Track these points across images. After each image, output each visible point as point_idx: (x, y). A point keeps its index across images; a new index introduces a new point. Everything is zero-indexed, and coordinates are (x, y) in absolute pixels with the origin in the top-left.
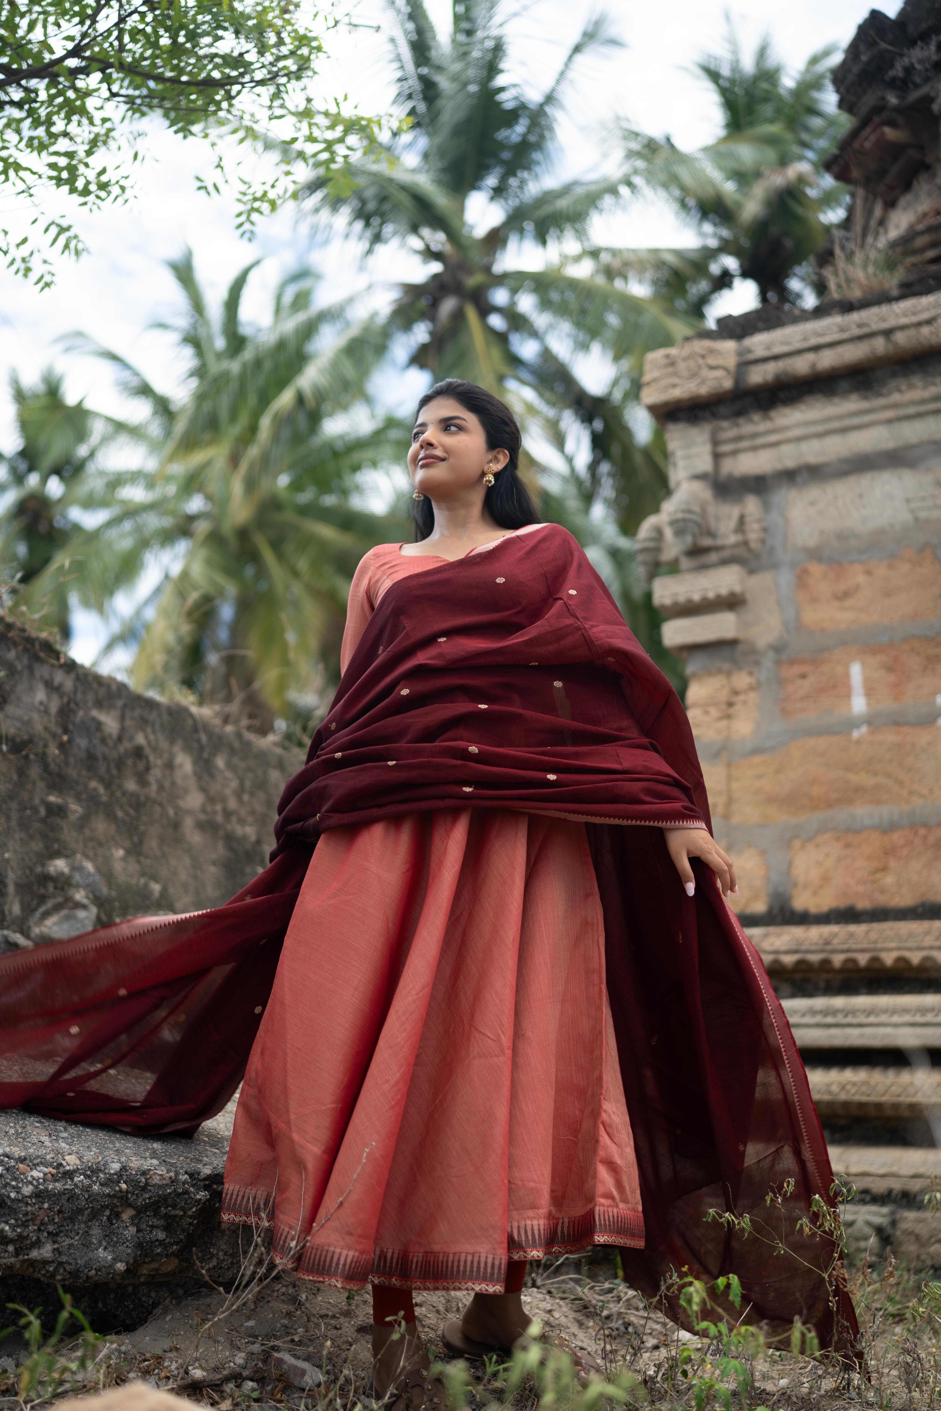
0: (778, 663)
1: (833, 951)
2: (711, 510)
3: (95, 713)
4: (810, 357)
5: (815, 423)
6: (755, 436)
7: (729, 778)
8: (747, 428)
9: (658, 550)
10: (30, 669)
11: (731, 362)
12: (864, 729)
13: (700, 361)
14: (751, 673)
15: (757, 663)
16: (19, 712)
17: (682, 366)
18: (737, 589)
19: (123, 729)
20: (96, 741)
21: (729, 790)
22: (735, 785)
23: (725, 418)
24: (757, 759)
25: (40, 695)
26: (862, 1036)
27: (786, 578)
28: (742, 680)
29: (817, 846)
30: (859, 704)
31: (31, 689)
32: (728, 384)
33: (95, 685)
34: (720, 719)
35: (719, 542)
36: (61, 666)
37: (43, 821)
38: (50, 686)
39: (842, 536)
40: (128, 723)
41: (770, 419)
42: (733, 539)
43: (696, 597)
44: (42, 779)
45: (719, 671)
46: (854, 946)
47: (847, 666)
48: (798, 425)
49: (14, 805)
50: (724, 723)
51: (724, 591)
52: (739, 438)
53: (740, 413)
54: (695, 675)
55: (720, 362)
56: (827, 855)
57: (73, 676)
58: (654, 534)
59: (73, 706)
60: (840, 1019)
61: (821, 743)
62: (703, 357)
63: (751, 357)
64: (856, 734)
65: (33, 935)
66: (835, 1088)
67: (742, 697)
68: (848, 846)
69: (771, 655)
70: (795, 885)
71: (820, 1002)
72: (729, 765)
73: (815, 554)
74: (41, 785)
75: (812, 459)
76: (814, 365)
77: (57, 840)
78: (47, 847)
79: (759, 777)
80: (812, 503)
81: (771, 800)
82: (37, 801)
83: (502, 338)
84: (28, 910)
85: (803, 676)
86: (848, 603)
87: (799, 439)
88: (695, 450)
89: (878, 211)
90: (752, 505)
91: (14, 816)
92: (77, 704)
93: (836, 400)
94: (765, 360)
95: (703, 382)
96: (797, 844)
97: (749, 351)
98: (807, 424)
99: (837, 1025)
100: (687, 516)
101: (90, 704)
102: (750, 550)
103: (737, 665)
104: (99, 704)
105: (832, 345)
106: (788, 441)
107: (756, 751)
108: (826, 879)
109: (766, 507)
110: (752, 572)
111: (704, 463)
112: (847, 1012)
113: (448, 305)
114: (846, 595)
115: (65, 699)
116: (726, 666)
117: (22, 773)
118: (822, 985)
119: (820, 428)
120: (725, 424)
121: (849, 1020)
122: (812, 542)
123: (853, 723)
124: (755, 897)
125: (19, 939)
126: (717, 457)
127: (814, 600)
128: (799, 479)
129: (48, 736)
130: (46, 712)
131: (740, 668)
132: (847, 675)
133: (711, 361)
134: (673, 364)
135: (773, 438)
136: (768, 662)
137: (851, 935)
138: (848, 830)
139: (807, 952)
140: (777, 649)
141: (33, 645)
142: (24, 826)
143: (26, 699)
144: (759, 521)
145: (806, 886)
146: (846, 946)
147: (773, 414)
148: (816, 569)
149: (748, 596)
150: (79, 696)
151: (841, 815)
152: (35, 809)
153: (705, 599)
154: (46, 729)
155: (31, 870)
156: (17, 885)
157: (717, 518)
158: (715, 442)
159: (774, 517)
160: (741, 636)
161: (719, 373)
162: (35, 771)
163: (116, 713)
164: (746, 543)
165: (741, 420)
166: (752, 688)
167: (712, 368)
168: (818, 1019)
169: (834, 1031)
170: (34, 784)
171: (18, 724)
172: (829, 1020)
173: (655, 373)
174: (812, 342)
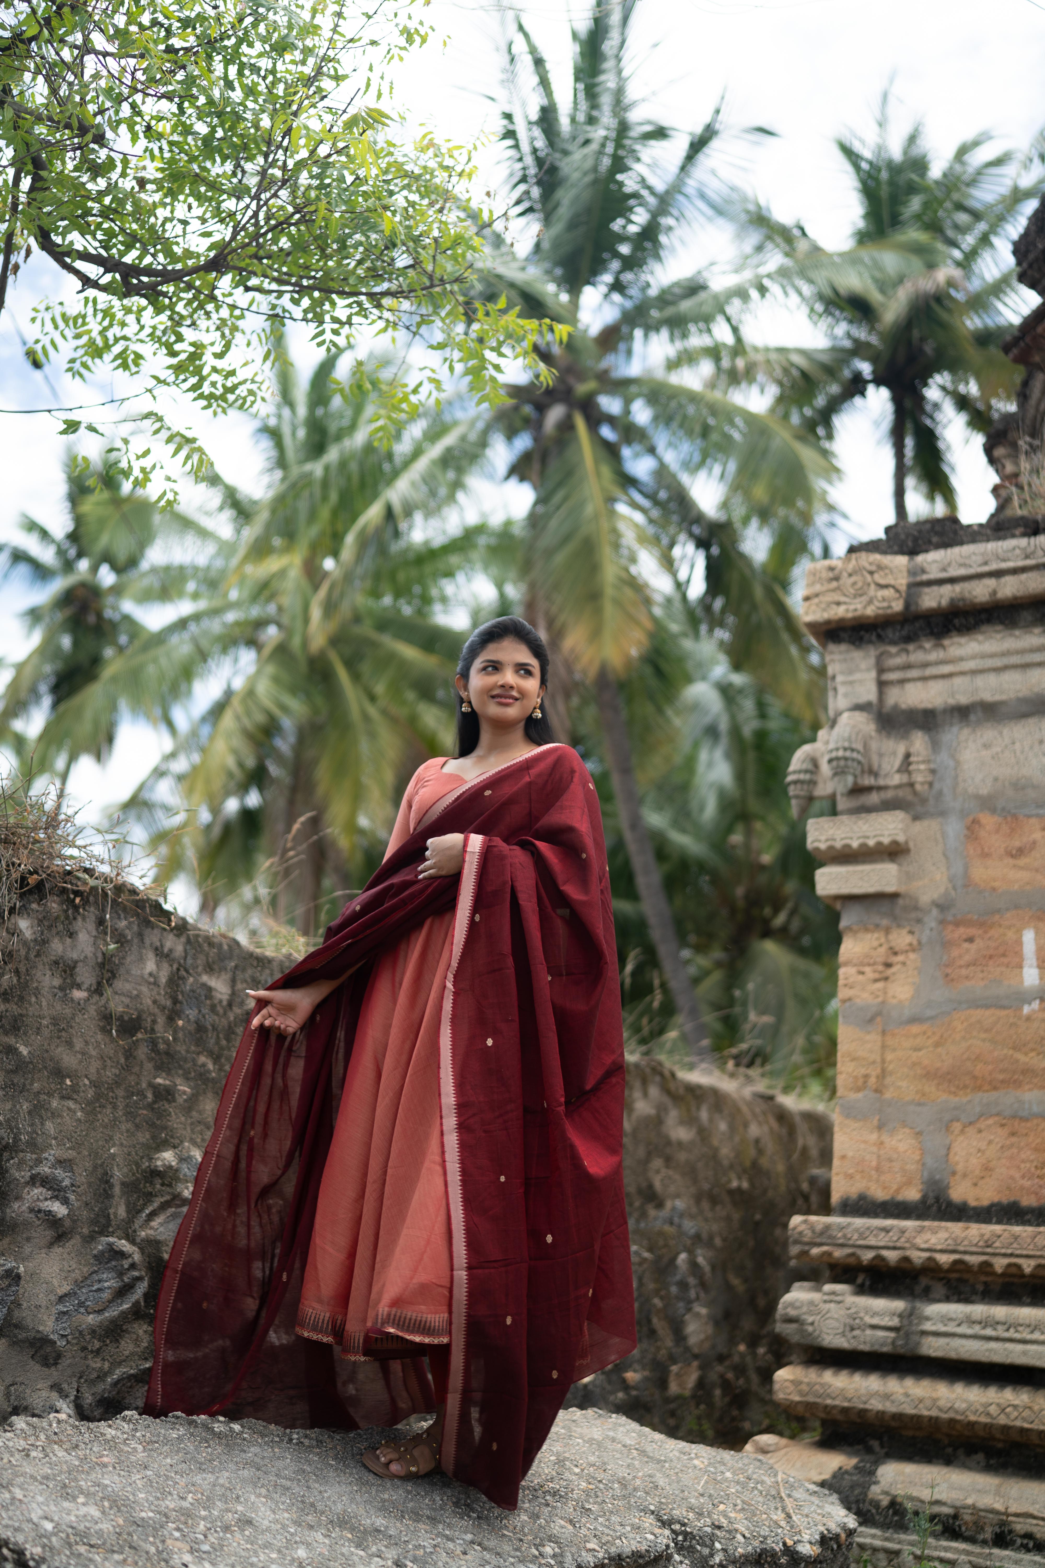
0: (942, 922)
1: (994, 1255)
2: (874, 745)
3: (205, 978)
4: (991, 582)
5: (992, 656)
6: (926, 665)
7: (884, 1047)
8: (917, 656)
9: (813, 783)
10: (140, 935)
11: (902, 582)
12: (1036, 1005)
13: (869, 578)
14: (911, 932)
15: (919, 921)
16: (128, 986)
17: (846, 581)
18: (901, 838)
19: (233, 993)
20: (205, 1011)
21: (883, 1061)
22: (889, 1057)
23: (893, 643)
24: (915, 1029)
25: (150, 965)
26: (1025, 1353)
27: (954, 827)
28: (902, 938)
29: (980, 1131)
30: (1030, 976)
31: (141, 959)
32: (898, 606)
33: (206, 947)
34: (876, 981)
35: (881, 782)
36: (172, 930)
37: (150, 1107)
38: (161, 954)
39: (1018, 786)
40: (239, 986)
41: (944, 647)
42: (897, 779)
43: (855, 844)
44: (150, 1059)
45: (877, 926)
46: (1018, 1252)
47: (1019, 933)
48: (973, 657)
49: (120, 1092)
50: (880, 985)
51: (886, 840)
52: (908, 667)
53: (909, 639)
54: (849, 929)
55: (890, 580)
56: (990, 1142)
57: (183, 939)
58: (808, 766)
59: (183, 973)
60: (1001, 1332)
61: (988, 1016)
62: (871, 573)
63: (925, 577)
64: (1026, 1009)
65: (138, 1240)
66: (993, 1410)
67: (900, 958)
68: (1013, 1134)
69: (935, 912)
70: (954, 1173)
71: (978, 1310)
72: (884, 1033)
73: (987, 803)
74: (149, 1066)
75: (988, 697)
76: (995, 592)
77: (165, 1128)
78: (154, 1137)
79: (917, 1049)
80: (986, 746)
81: (929, 1075)
82: (144, 1085)
83: (611, 451)
84: (134, 1211)
85: (970, 940)
86: (1022, 862)
87: (974, 672)
88: (857, 676)
90: (919, 742)
91: (121, 1105)
92: (187, 971)
93: (1017, 632)
94: (940, 582)
95: (870, 602)
96: (957, 1126)
97: (923, 571)
98: (983, 656)
99: (997, 1339)
100: (848, 754)
101: (200, 969)
102: (915, 793)
103: (897, 922)
104: (210, 969)
105: (1015, 571)
106: (962, 673)
107: (914, 1020)
108: (987, 1169)
109: (935, 745)
110: (916, 818)
111: (868, 692)
112: (1009, 1325)
113: (555, 414)
114: (1020, 852)
115: (175, 966)
116: (885, 922)
117: (129, 1054)
118: (980, 1288)
119: (998, 662)
120: (893, 649)
121: (1011, 1334)
122: (985, 789)
123: (1024, 997)
124: (908, 1183)
125: (124, 1245)
126: (882, 685)
127: (985, 855)
128: (972, 717)
129: (156, 1011)
130: (155, 983)
131: (899, 926)
132: (1019, 942)
133: (880, 578)
134: (837, 579)
135: (946, 669)
136: (931, 920)
137: (1016, 1238)
138: (1014, 1117)
139: (965, 1253)
140: (942, 906)
141: (143, 908)
142: (130, 1115)
143: (135, 971)
144: (928, 761)
145: (965, 1176)
146: (1009, 1251)
147: (946, 642)
148: (988, 820)
149: (911, 845)
150: (189, 961)
151: (1007, 1099)
152: (142, 1094)
153: (863, 845)
154: (155, 1002)
155: (138, 1165)
156: (123, 1184)
157: (881, 755)
158: (881, 670)
159: (943, 757)
160: (902, 889)
161: (888, 593)
162: (142, 1052)
163: (226, 976)
164: (911, 785)
165: (911, 647)
166: (912, 948)
167: (881, 586)
168: (977, 1329)
169: (993, 1345)
170: (141, 1065)
171: (127, 1000)
172: (989, 1332)
173: (818, 588)
174: (994, 566)
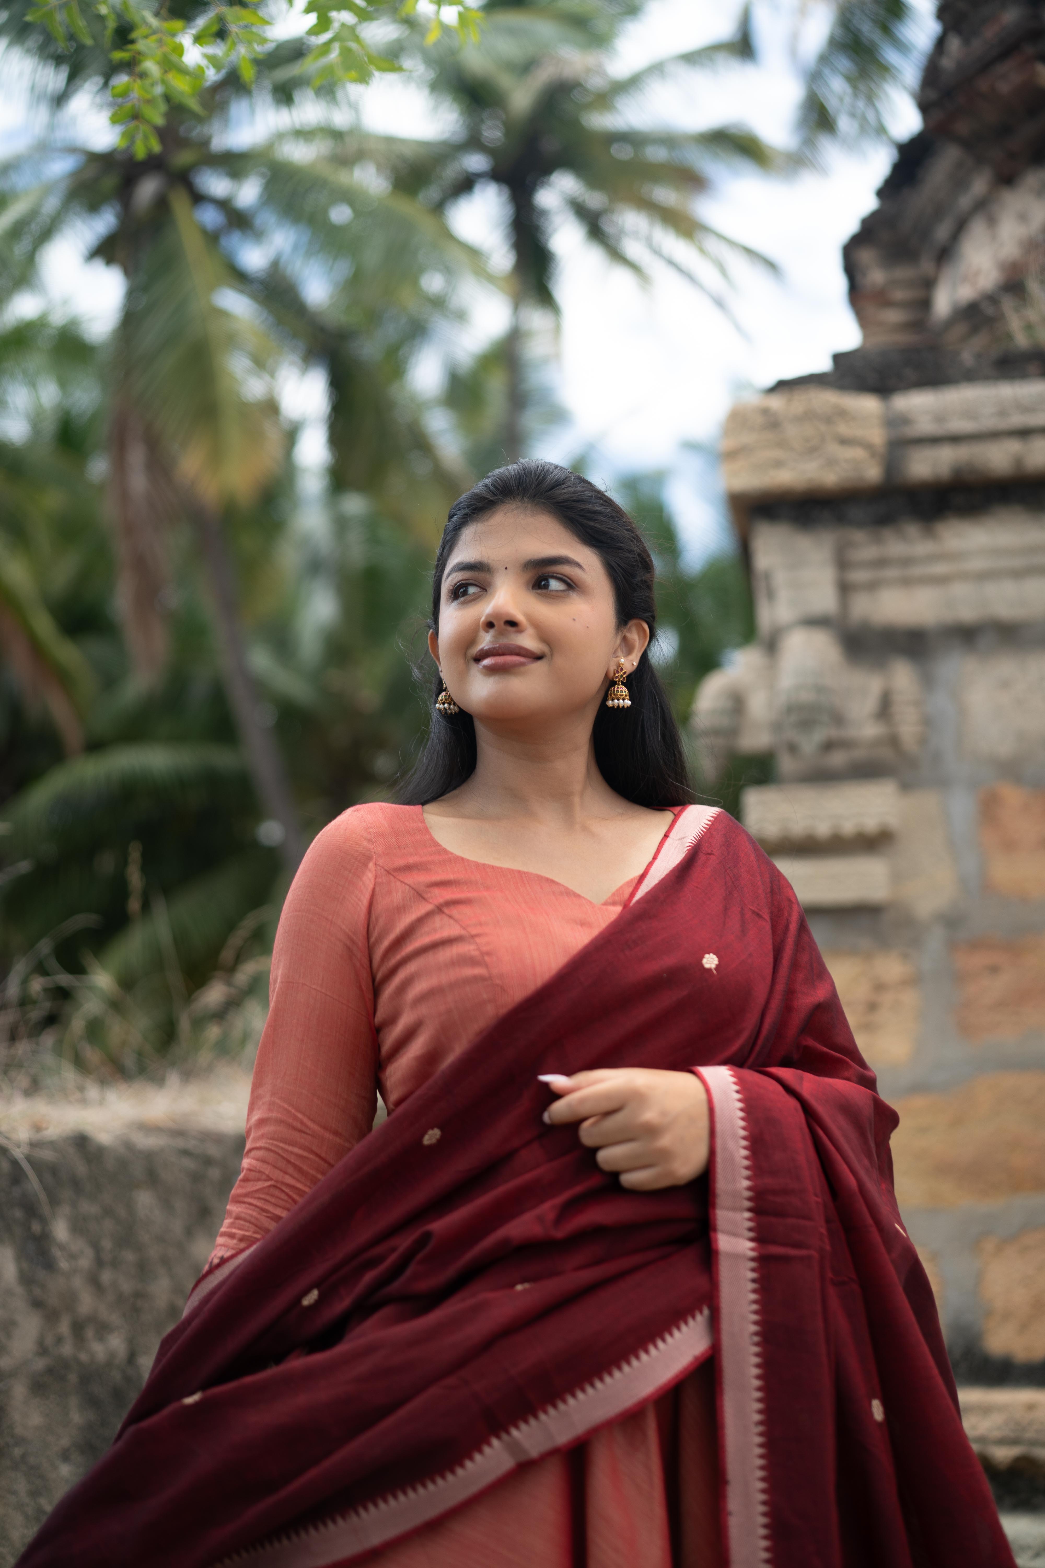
0: (951, 945)
4: (1014, 445)
6: (907, 562)
8: (895, 547)
9: (735, 732)
11: (877, 436)
13: (823, 427)
14: (905, 958)
15: (916, 942)
17: (792, 431)
18: (894, 822)
23: (860, 526)
24: (918, 1101)
27: (960, 804)
28: (890, 967)
29: (1023, 1250)
32: (873, 473)
35: (849, 734)
41: (936, 536)
42: (870, 731)
45: (853, 951)
48: (982, 553)
50: (862, 1037)
51: (871, 824)
52: (881, 563)
53: (883, 521)
55: (857, 433)
58: (727, 704)
61: (1027, 1082)
62: (828, 421)
63: (909, 432)
67: (887, 997)
69: (939, 930)
70: (989, 1312)
73: (1010, 770)
75: (1005, 612)
79: (922, 1130)
80: (1005, 685)
81: (943, 1168)
85: (994, 970)
87: (983, 576)
88: (808, 574)
89: (979, 185)
90: (902, 676)
94: (935, 441)
95: (829, 464)
96: (989, 1246)
97: (907, 422)
98: (996, 552)
102: (901, 753)
103: (883, 943)
106: (965, 576)
107: (916, 1087)
108: (1039, 1306)
109: (928, 681)
110: (904, 788)
111: (824, 599)
113: (148, 188)
116: (865, 943)
119: (1017, 562)
120: (860, 537)
122: (1005, 748)
126: (845, 589)
127: (1010, 846)
128: (982, 642)
131: (886, 948)
133: (843, 429)
134: (774, 425)
135: (939, 569)
136: (935, 940)
140: (950, 921)
144: (916, 704)
145: (1006, 1317)
147: (939, 529)
148: (1012, 795)
153: (835, 832)
157: (850, 696)
158: (842, 565)
159: (941, 701)
160: (890, 895)
161: (858, 453)
164: (893, 740)
165: (888, 534)
166: (907, 982)
167: (845, 441)
173: (747, 438)
174: (1017, 420)
